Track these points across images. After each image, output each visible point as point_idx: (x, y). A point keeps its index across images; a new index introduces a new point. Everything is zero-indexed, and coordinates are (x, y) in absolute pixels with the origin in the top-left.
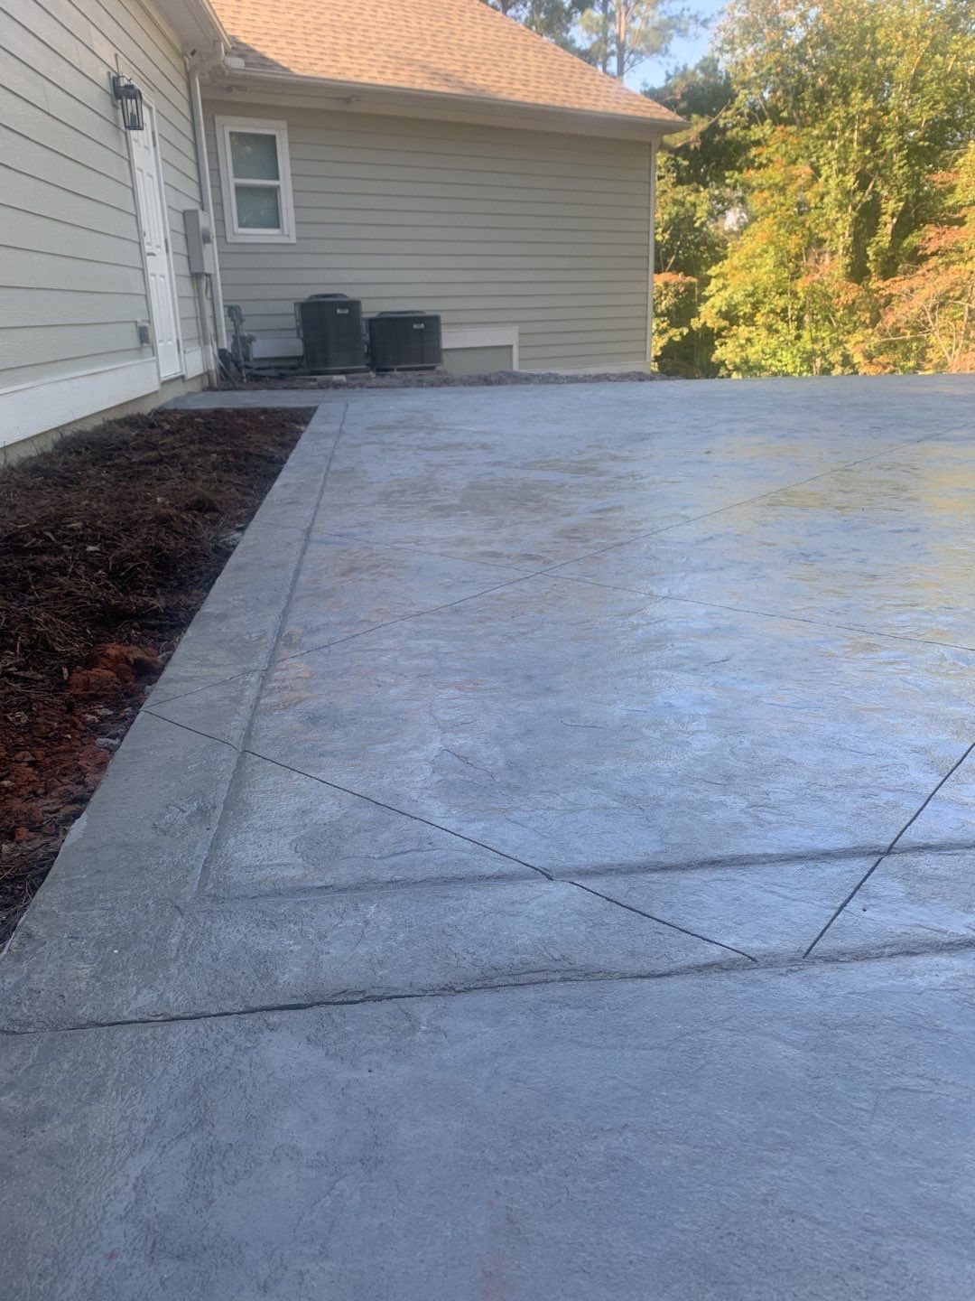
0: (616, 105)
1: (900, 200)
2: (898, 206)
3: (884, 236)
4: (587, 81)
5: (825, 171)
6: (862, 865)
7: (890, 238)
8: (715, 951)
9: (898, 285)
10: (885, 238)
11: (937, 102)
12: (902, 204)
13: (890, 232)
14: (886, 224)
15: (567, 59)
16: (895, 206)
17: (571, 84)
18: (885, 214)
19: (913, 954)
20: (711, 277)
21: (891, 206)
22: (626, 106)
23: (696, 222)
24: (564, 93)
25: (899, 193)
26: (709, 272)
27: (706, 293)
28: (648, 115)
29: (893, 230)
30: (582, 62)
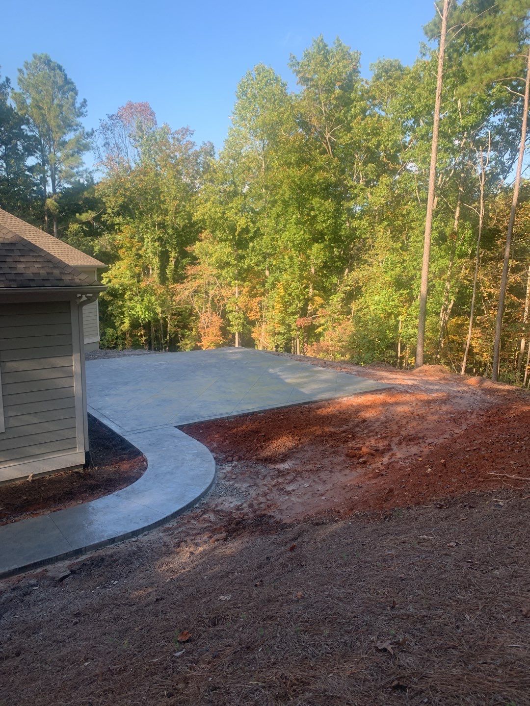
1: (175, 253)
3: (172, 265)
4: (74, 254)
5: (146, 240)
7: (174, 267)
9: (179, 287)
11: (184, 220)
14: (172, 261)
15: (66, 246)
17: (69, 256)
21: (173, 254)
29: (175, 263)
30: (70, 246)
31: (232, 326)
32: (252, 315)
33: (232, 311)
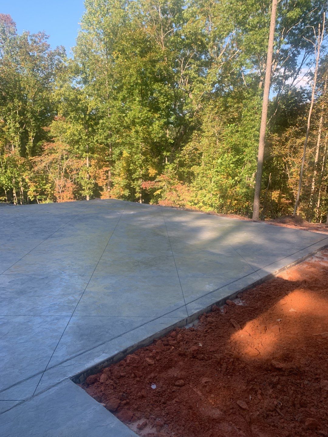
5: (8, 121)
6: (41, 375)
8: (17, 402)
9: (37, 159)
10: (31, 144)
14: (31, 139)
16: (33, 134)
18: (30, 136)
19: (49, 389)
31: (84, 190)
32: (100, 181)
33: (84, 178)
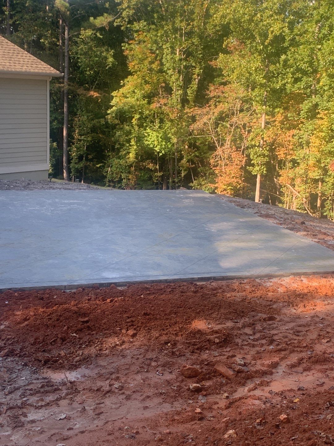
0: (30, 68)
1: (200, 69)
2: (200, 72)
3: (194, 84)
4: (19, 57)
7: (197, 86)
10: (195, 86)
12: (202, 71)
13: (197, 83)
14: (195, 79)
15: (12, 47)
16: (198, 71)
17: (13, 59)
18: (195, 74)
20: (113, 97)
22: (35, 68)
23: (107, 67)
24: (9, 64)
25: (201, 65)
26: (112, 94)
27: (111, 104)
28: (44, 71)
29: (198, 82)
30: (18, 47)
31: (253, 165)
32: (281, 152)
33: (255, 146)
